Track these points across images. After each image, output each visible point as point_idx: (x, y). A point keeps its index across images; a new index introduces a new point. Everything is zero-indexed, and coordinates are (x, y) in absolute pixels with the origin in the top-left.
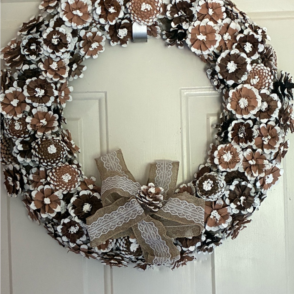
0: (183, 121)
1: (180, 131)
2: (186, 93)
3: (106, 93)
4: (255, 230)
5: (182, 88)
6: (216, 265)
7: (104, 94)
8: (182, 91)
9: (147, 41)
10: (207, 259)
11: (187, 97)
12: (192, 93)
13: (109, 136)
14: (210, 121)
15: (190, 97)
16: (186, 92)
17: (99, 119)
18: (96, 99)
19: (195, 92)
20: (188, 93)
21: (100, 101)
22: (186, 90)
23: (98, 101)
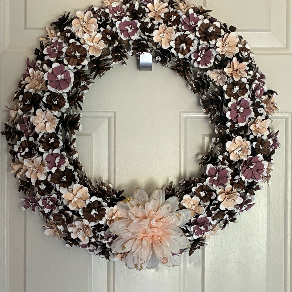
0: (181, 140)
1: (179, 148)
2: (185, 116)
3: (115, 113)
4: (241, 238)
5: (182, 111)
6: (206, 267)
7: (113, 114)
8: (182, 113)
9: (151, 70)
10: (197, 262)
11: (186, 119)
12: (190, 115)
13: (116, 151)
14: (206, 141)
15: (188, 119)
16: (185, 114)
17: (107, 135)
18: (106, 117)
19: (193, 115)
20: (187, 115)
21: (109, 119)
22: (185, 113)
23: (107, 119)
